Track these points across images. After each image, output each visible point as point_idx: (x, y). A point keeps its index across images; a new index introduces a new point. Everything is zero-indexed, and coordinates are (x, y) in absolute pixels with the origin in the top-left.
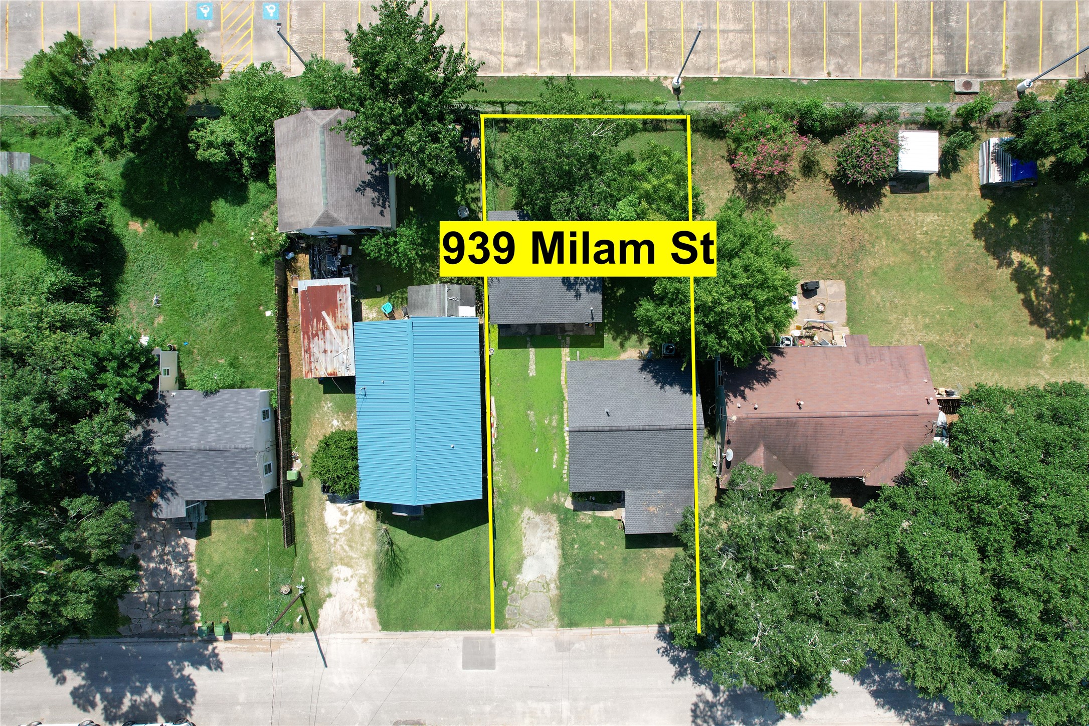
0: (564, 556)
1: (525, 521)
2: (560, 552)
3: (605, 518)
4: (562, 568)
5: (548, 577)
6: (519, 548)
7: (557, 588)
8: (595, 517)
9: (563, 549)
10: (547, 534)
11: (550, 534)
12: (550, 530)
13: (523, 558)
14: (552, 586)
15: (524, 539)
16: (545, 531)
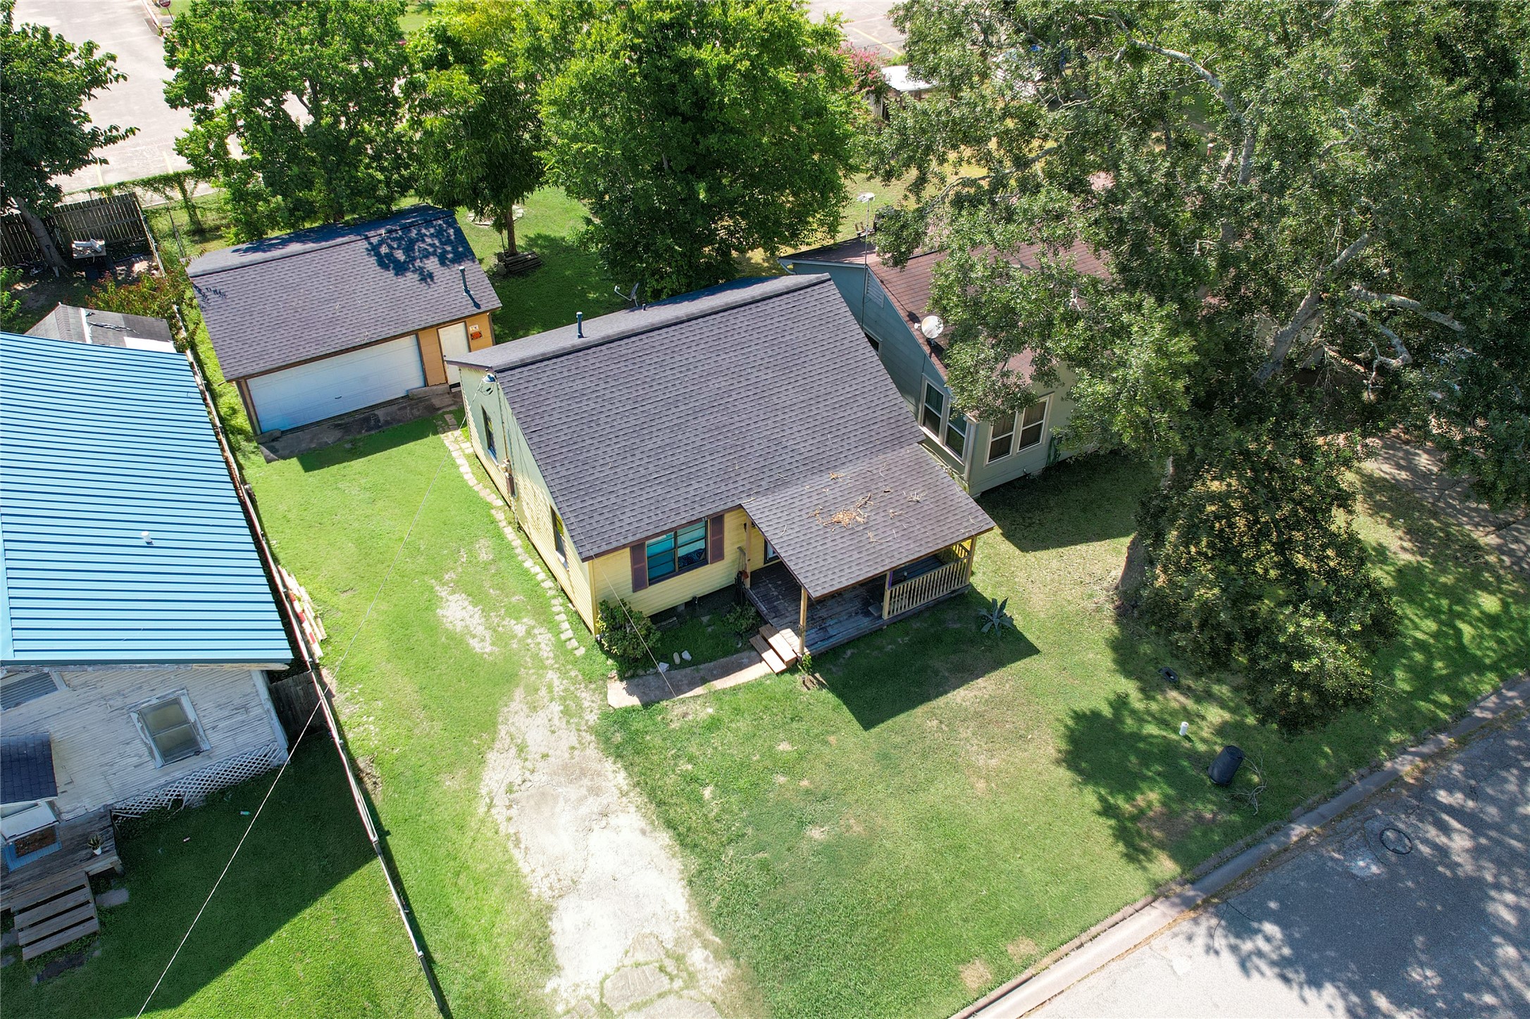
0: (685, 840)
1: (502, 800)
2: (665, 837)
3: (748, 687)
4: (698, 883)
5: (668, 935)
6: (515, 888)
7: (719, 956)
8: (718, 696)
9: (670, 825)
10: (593, 805)
11: (604, 800)
12: (595, 791)
13: (544, 913)
14: (698, 957)
15: (517, 854)
16: (582, 799)
